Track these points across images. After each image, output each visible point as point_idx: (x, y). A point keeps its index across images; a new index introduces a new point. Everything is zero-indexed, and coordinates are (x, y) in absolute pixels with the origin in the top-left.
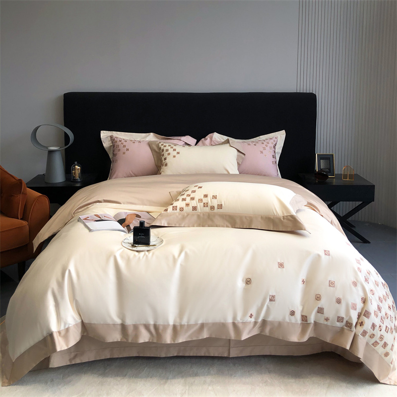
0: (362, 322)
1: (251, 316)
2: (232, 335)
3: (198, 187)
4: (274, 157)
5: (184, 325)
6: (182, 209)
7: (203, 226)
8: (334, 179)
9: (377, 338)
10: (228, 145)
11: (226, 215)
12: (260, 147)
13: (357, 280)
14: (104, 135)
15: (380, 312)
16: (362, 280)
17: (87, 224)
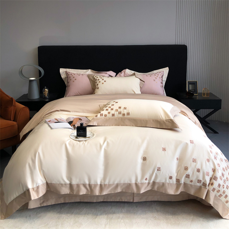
0: (212, 183)
1: (146, 179)
2: (135, 190)
3: (115, 102)
4: (162, 83)
5: (107, 184)
6: (106, 116)
7: (118, 125)
8: (198, 96)
9: (221, 193)
10: (134, 76)
11: (132, 119)
12: (153, 77)
13: (209, 158)
14: (62, 71)
15: (224, 177)
16: (213, 158)
17: (50, 124)
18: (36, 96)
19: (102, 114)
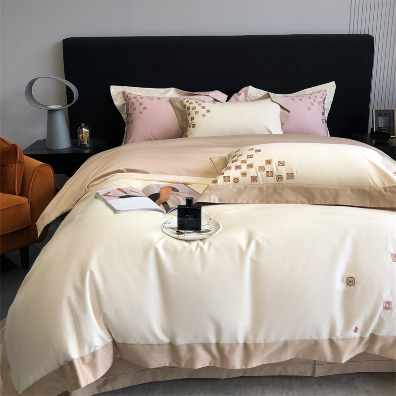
2: (329, 356)
3: (254, 151)
4: (323, 114)
5: (260, 344)
6: (236, 180)
7: (268, 202)
8: (395, 139)
10: (269, 100)
11: (299, 188)
12: (306, 102)
14: (116, 91)
17: (109, 202)
18: (63, 142)
19: (229, 177)
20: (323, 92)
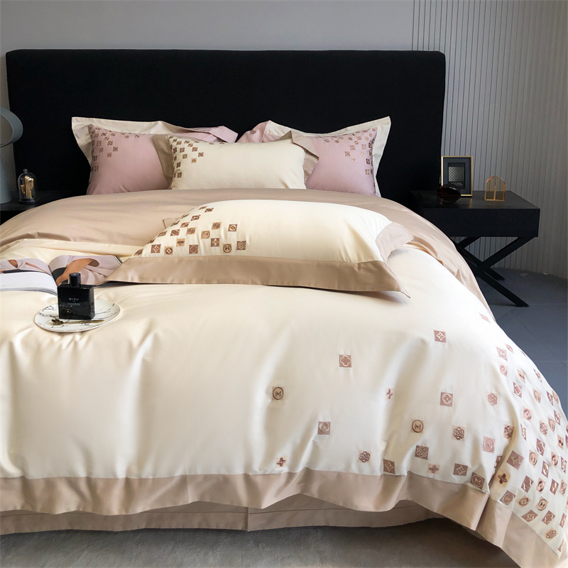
0: (504, 476)
1: (281, 462)
3: (205, 209)
4: (369, 162)
5: (147, 480)
6: (169, 251)
7: (208, 282)
8: (471, 199)
9: (533, 506)
10: (289, 141)
11: (252, 262)
12: (345, 145)
13: (497, 391)
14: (79, 124)
15: (542, 454)
19: (159, 246)
20: (371, 131)
